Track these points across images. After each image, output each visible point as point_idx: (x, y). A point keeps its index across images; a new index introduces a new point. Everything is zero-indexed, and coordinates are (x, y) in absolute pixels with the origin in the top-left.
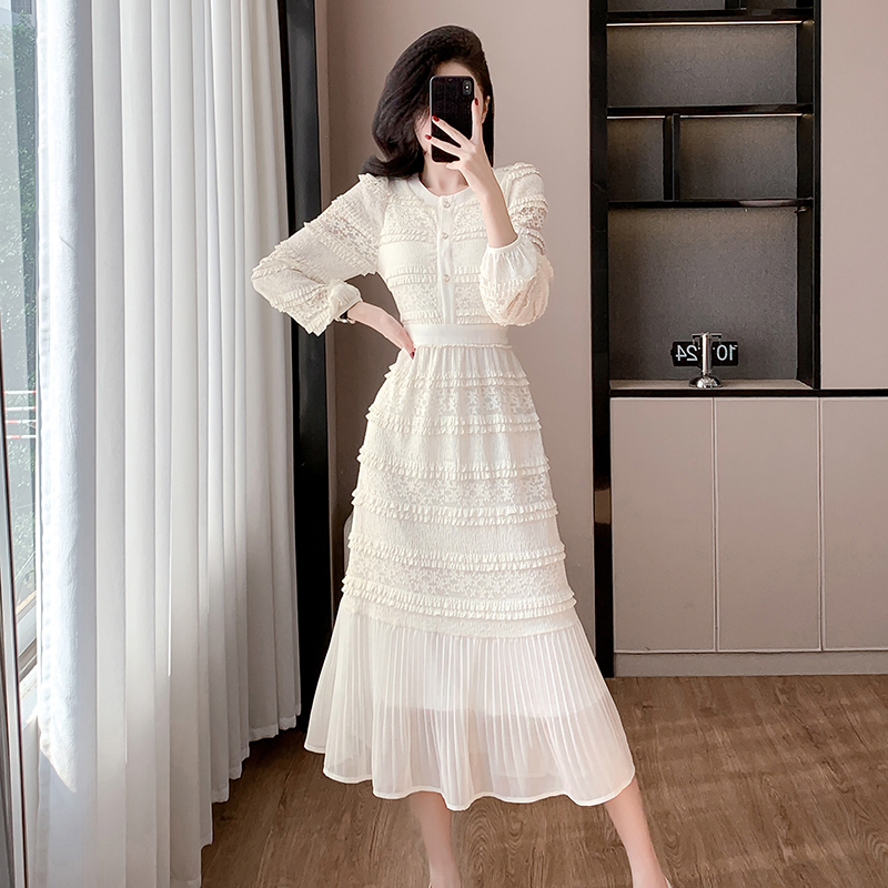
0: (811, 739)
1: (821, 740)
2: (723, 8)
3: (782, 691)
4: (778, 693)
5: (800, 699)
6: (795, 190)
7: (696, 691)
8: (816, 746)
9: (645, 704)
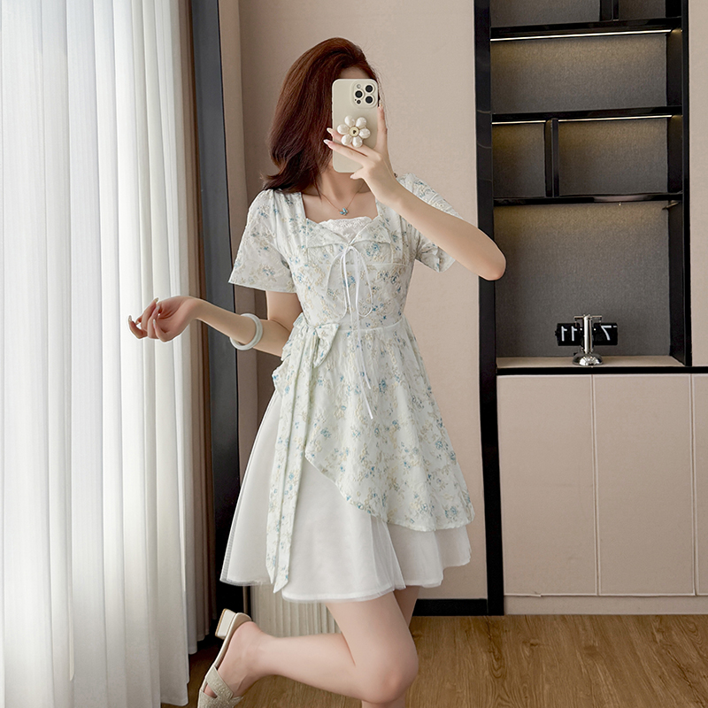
0: (685, 678)
1: (695, 678)
2: (598, 20)
3: (658, 631)
4: (655, 633)
5: (676, 639)
6: (666, 184)
7: (580, 629)
8: (690, 685)
9: (532, 641)
